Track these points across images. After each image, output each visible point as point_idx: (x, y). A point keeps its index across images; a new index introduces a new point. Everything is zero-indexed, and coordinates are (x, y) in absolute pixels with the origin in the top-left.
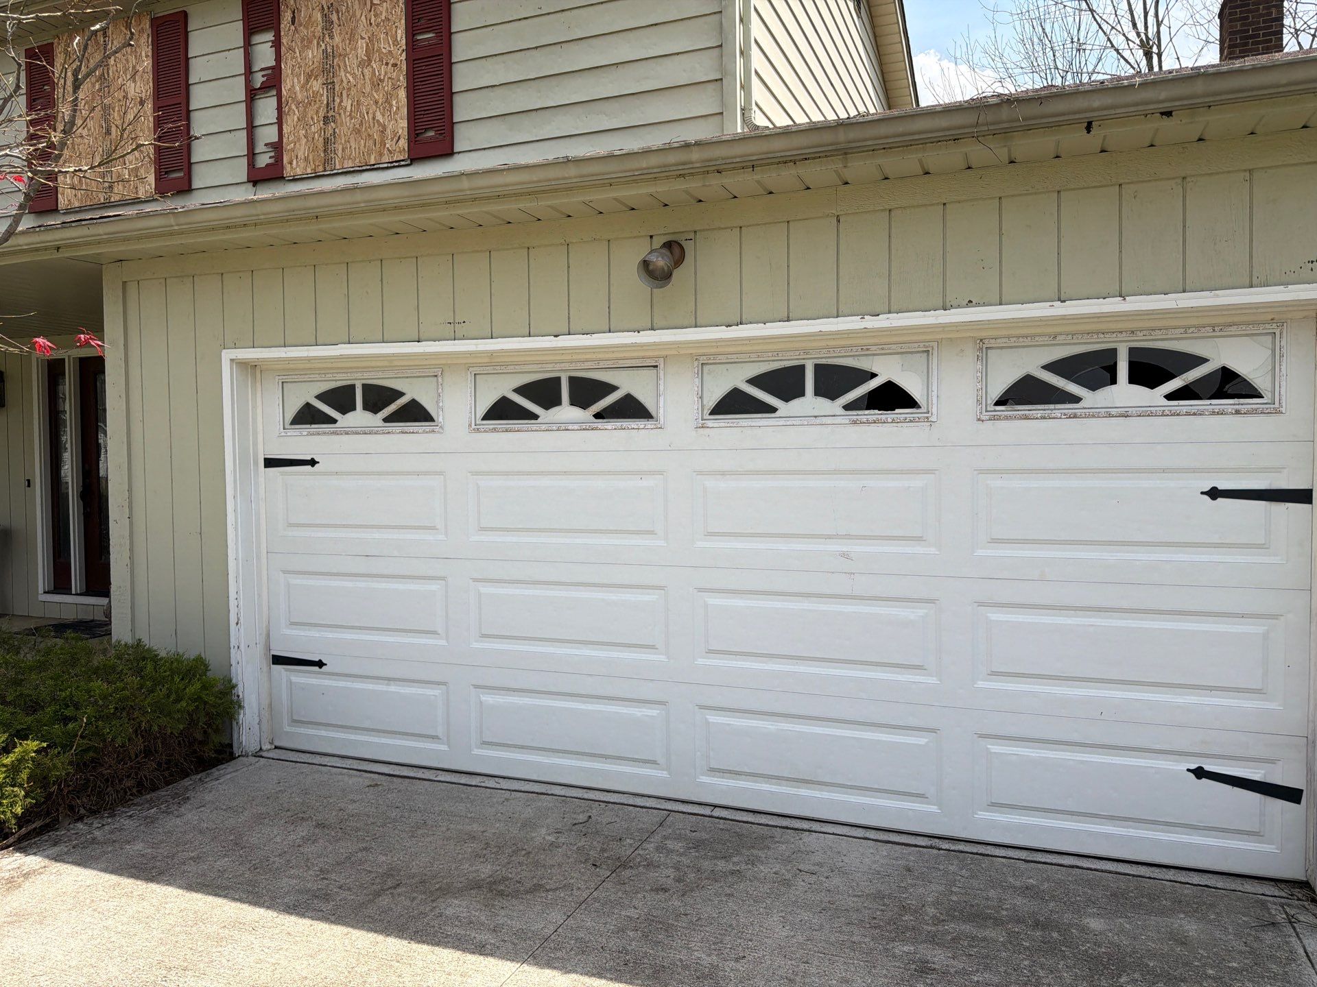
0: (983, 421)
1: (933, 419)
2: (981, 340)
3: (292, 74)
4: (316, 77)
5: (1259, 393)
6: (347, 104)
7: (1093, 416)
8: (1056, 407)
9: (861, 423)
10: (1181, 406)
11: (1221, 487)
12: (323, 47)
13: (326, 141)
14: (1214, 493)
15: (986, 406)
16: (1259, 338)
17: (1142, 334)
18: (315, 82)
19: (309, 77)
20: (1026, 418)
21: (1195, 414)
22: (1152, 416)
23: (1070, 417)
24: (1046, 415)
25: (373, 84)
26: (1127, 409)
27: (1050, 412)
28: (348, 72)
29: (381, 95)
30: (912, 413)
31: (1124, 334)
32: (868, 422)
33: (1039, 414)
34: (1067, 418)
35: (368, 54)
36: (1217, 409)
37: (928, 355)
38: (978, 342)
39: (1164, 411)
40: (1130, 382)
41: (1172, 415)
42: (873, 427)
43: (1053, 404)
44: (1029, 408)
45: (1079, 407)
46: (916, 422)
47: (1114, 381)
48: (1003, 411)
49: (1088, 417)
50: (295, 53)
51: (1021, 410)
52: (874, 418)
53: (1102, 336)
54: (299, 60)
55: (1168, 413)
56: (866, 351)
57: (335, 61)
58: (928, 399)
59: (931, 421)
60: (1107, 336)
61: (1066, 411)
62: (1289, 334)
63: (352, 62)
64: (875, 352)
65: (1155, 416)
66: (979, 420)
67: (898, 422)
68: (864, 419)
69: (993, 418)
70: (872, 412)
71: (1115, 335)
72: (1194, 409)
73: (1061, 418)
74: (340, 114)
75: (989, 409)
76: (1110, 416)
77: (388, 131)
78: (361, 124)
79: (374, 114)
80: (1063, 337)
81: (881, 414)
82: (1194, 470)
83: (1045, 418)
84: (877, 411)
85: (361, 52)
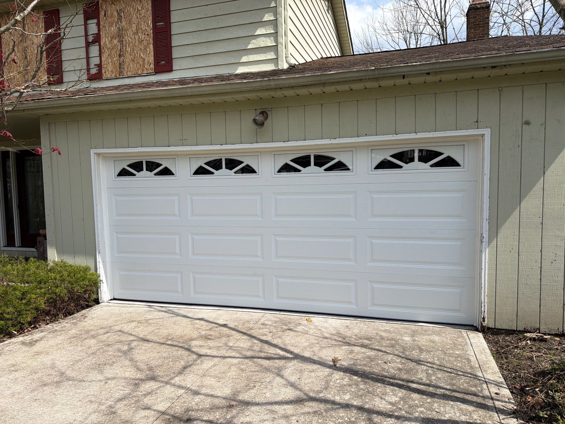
0: (370, 174)
3: (105, 36)
4: (115, 38)
5: (460, 165)
6: (129, 49)
10: (435, 169)
12: (118, 26)
13: (120, 64)
15: (371, 169)
17: (423, 145)
18: (115, 40)
19: (112, 38)
22: (425, 173)
25: (139, 42)
28: (128, 37)
29: (143, 47)
30: (348, 172)
35: (137, 30)
37: (352, 152)
39: (429, 171)
40: (419, 161)
41: (432, 172)
45: (402, 169)
46: (349, 175)
50: (106, 28)
54: (108, 31)
57: (123, 32)
63: (130, 33)
74: (125, 54)
77: (146, 61)
78: (135, 58)
79: (140, 54)
85: (134, 28)
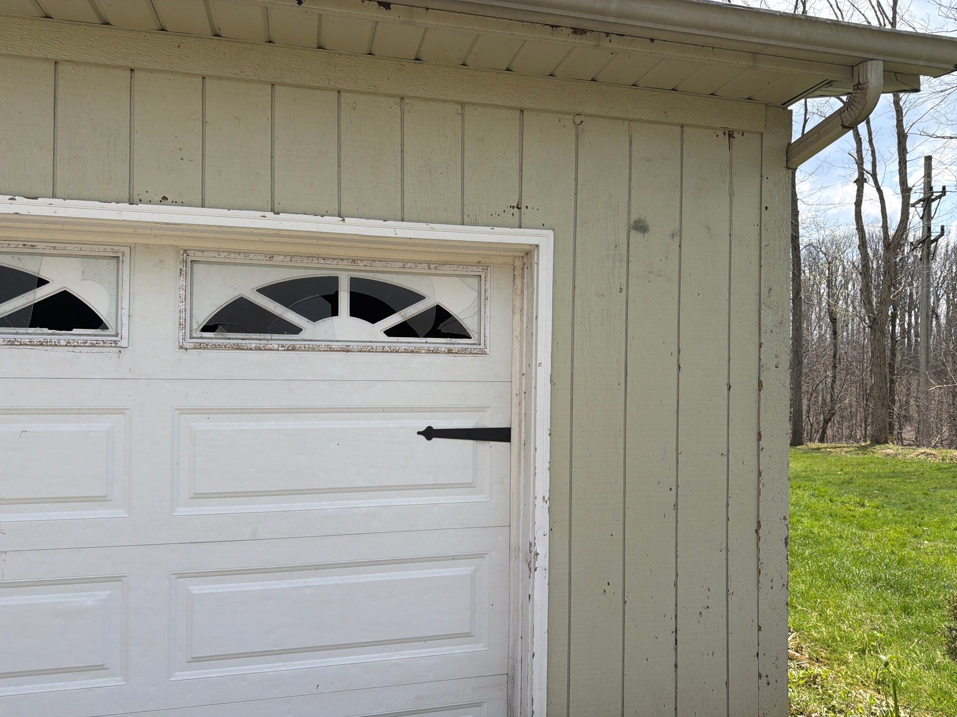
0: (186, 349)
1: (123, 343)
2: (185, 251)
5: (468, 333)
7: (313, 350)
8: (273, 338)
9: (21, 345)
10: (401, 342)
11: (436, 426)
14: (429, 433)
15: (191, 331)
16: (469, 279)
17: (362, 264)
20: (239, 348)
21: (412, 352)
22: (372, 351)
23: (288, 350)
24: (262, 346)
26: (348, 344)
27: (265, 342)
30: (96, 335)
31: (345, 262)
32: (31, 344)
33: (253, 344)
34: (284, 350)
36: (432, 347)
37: (118, 262)
38: (182, 252)
39: (384, 347)
40: (352, 315)
41: (391, 352)
42: (39, 351)
43: (269, 333)
44: (243, 337)
45: (298, 338)
46: (100, 346)
47: (335, 312)
48: (211, 338)
49: (308, 350)
51: (233, 339)
52: (41, 338)
53: (323, 261)
55: (388, 349)
56: (30, 249)
58: (117, 318)
59: (120, 347)
60: (328, 262)
61: (284, 342)
62: (492, 278)
64: (43, 251)
65: (376, 352)
66: (181, 347)
67: (74, 346)
68: (26, 339)
69: (199, 347)
70: (38, 330)
71: (335, 262)
72: (411, 347)
73: (278, 350)
75: (194, 335)
76: (331, 350)
80: (281, 258)
81: (53, 334)
82: (411, 410)
83: (260, 349)
84: (46, 330)
